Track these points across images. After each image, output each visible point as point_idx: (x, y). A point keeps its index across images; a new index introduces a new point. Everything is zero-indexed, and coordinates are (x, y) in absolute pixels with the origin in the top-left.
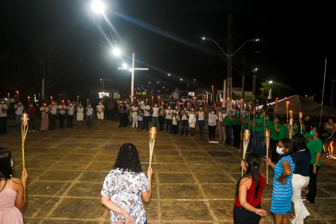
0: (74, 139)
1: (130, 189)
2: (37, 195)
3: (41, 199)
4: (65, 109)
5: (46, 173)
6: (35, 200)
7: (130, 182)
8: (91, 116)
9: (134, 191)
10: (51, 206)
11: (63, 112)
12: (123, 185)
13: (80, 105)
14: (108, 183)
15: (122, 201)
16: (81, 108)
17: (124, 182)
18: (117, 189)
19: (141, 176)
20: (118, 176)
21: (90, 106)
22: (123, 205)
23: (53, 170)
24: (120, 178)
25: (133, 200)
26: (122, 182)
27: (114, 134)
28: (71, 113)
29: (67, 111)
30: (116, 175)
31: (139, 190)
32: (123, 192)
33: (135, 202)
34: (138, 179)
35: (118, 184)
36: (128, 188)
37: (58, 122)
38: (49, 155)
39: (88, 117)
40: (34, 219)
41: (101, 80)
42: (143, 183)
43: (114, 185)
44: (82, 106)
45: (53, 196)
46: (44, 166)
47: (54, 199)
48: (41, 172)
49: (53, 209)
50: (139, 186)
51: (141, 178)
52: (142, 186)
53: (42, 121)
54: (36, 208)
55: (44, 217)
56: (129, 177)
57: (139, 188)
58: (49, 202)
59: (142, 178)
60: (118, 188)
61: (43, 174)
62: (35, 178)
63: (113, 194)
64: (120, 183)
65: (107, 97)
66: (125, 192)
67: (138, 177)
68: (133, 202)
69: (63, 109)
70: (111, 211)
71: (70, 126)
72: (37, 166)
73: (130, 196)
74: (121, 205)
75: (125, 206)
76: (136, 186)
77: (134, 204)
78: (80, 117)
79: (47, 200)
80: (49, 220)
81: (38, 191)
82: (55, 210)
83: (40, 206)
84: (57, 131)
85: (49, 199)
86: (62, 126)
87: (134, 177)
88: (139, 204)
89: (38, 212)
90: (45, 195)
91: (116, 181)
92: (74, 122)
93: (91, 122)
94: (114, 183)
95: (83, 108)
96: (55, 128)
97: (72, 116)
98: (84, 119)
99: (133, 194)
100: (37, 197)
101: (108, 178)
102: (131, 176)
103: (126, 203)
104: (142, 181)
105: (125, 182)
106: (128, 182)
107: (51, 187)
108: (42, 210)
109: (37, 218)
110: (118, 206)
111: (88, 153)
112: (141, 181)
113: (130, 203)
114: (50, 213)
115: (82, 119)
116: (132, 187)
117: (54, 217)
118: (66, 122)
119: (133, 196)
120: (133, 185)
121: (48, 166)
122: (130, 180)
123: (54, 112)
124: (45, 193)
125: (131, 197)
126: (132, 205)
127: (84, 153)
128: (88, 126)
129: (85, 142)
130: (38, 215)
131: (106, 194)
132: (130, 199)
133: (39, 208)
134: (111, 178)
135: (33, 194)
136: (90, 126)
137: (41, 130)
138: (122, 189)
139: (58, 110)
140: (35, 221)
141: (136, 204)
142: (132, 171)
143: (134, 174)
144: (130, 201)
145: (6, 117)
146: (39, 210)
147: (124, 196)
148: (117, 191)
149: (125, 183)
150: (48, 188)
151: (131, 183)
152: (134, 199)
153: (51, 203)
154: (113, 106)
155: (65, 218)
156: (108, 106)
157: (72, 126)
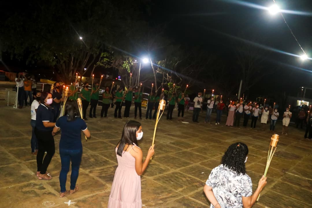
0: (251, 138)
1: (228, 186)
2: (191, 176)
3: (192, 180)
4: (250, 109)
5: (209, 161)
6: (187, 179)
7: (229, 179)
8: (275, 120)
9: (232, 191)
10: (196, 188)
11: (248, 113)
12: (223, 180)
13: (266, 109)
14: (213, 175)
15: (220, 196)
16: (266, 111)
17: (224, 178)
18: (218, 183)
19: (243, 178)
20: (221, 171)
21: (276, 111)
22: (220, 200)
23: (216, 160)
24: (222, 173)
25: (229, 199)
26: (223, 178)
27: (294, 143)
28: (256, 114)
29: (252, 112)
30: (220, 169)
31: (237, 192)
32: (221, 187)
33: (232, 203)
34: (237, 180)
35: (219, 178)
36: (226, 184)
37: (242, 120)
38: (220, 147)
39: (272, 121)
40: (177, 193)
41: (303, 87)
42: (242, 186)
43: (216, 177)
44: (268, 110)
45: (203, 181)
46: (211, 155)
47: (202, 183)
48: (205, 158)
49: (196, 191)
50: (238, 187)
51: (241, 180)
52: (240, 189)
53: (228, 117)
54: (184, 186)
55: (185, 194)
56: (230, 174)
57: (237, 190)
58: (196, 184)
59: (243, 181)
60: (218, 181)
61: (206, 161)
62: (198, 162)
63: (215, 187)
64: (221, 177)
65: (306, 105)
66: (223, 188)
67: (239, 178)
68: (229, 201)
69: (249, 109)
70: (211, 204)
71: (253, 126)
72: (205, 153)
73: (227, 194)
74: (219, 199)
75: (221, 202)
76: (234, 186)
77: (230, 203)
78: (264, 119)
79: (196, 182)
80: (187, 198)
81: (193, 173)
82: (197, 192)
83: (187, 184)
84: (239, 128)
85: (198, 182)
86: (245, 125)
87: (235, 177)
88: (235, 206)
89: (183, 188)
90: (197, 178)
91: (218, 174)
92: (257, 123)
93: (274, 127)
94: (217, 176)
95: (268, 111)
96: (238, 126)
97: (257, 118)
98: (268, 122)
99: (230, 193)
100: (189, 177)
101: (214, 171)
102: (233, 174)
103: (222, 199)
104: (243, 184)
105: (226, 178)
106: (228, 180)
107: (205, 173)
108: (187, 188)
109: (180, 193)
110: (217, 200)
111: (257, 154)
112: (241, 183)
113: (226, 201)
114: (192, 193)
115: (266, 122)
116: (230, 186)
117: (193, 198)
118: (250, 121)
119: (230, 195)
120: (232, 184)
121: (214, 155)
122: (231, 178)
123: (241, 110)
124: (198, 176)
125: (228, 196)
126: (228, 204)
127: (253, 153)
128: (271, 130)
129: (260, 144)
130: (182, 191)
131: (209, 184)
132: (227, 197)
133: (186, 186)
134: (216, 170)
135: (188, 174)
136: (273, 130)
137: (226, 124)
138: (222, 184)
139: (244, 110)
140: (177, 194)
141: (232, 204)
142: (235, 170)
143: (236, 174)
144: (226, 199)
145: (199, 108)
146: (185, 187)
147: (222, 191)
148: (217, 185)
149: (225, 180)
150: (202, 173)
151: (230, 182)
152: (231, 198)
153: (198, 185)
154: (305, 115)
155: (200, 202)
156: (299, 114)
157: (254, 127)
